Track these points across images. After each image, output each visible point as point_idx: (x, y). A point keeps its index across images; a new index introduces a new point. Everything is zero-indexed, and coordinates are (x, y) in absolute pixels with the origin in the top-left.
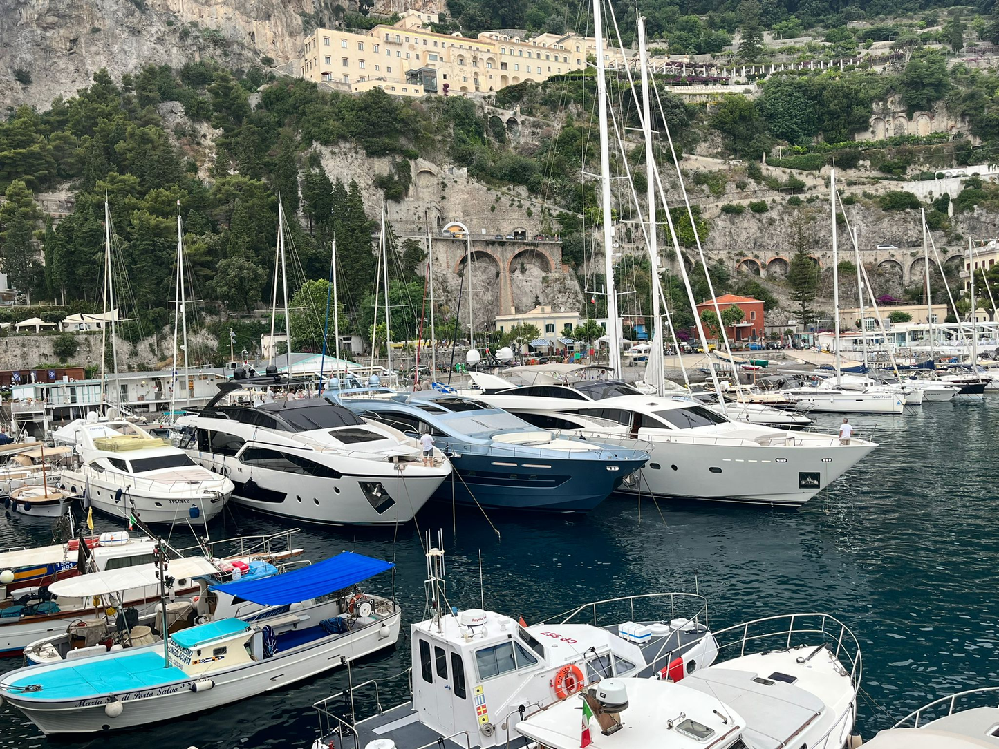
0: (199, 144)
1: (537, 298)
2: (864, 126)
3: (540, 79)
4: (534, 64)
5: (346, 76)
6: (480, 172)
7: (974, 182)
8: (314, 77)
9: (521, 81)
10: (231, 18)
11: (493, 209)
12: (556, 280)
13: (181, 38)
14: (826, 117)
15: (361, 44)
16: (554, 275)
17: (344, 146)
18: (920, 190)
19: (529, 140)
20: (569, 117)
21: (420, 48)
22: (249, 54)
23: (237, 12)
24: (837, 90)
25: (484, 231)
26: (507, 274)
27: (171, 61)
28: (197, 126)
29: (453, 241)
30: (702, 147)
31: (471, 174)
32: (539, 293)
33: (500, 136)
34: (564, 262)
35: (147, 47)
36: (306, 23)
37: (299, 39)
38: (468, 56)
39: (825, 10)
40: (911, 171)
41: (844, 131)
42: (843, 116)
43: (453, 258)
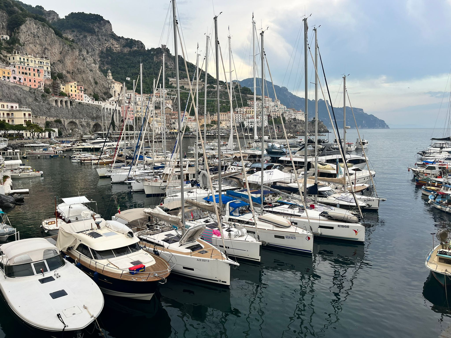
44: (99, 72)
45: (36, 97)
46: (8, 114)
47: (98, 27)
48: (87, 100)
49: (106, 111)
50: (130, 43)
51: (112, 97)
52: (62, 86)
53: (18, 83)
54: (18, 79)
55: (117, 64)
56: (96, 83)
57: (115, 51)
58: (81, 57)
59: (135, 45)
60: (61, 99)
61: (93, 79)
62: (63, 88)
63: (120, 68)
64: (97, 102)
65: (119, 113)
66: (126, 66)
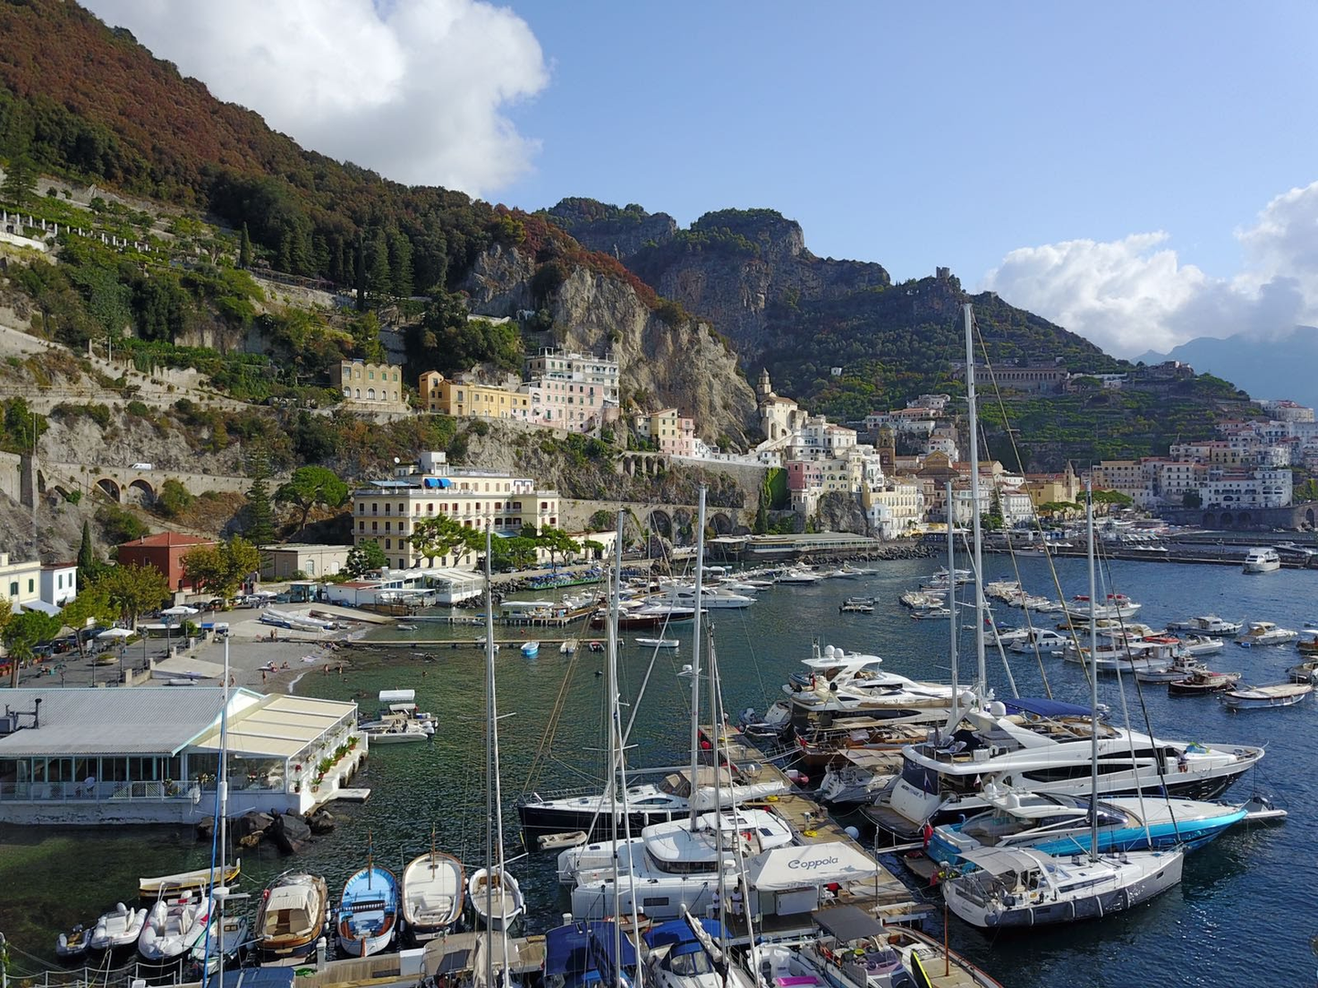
2: (183, 327)
47: (768, 242)
48: (700, 452)
50: (850, 271)
51: (765, 439)
52: (643, 423)
53: (544, 423)
54: (544, 414)
56: (727, 407)
57: (808, 298)
59: (863, 275)
61: (718, 398)
62: (646, 428)
64: (725, 456)
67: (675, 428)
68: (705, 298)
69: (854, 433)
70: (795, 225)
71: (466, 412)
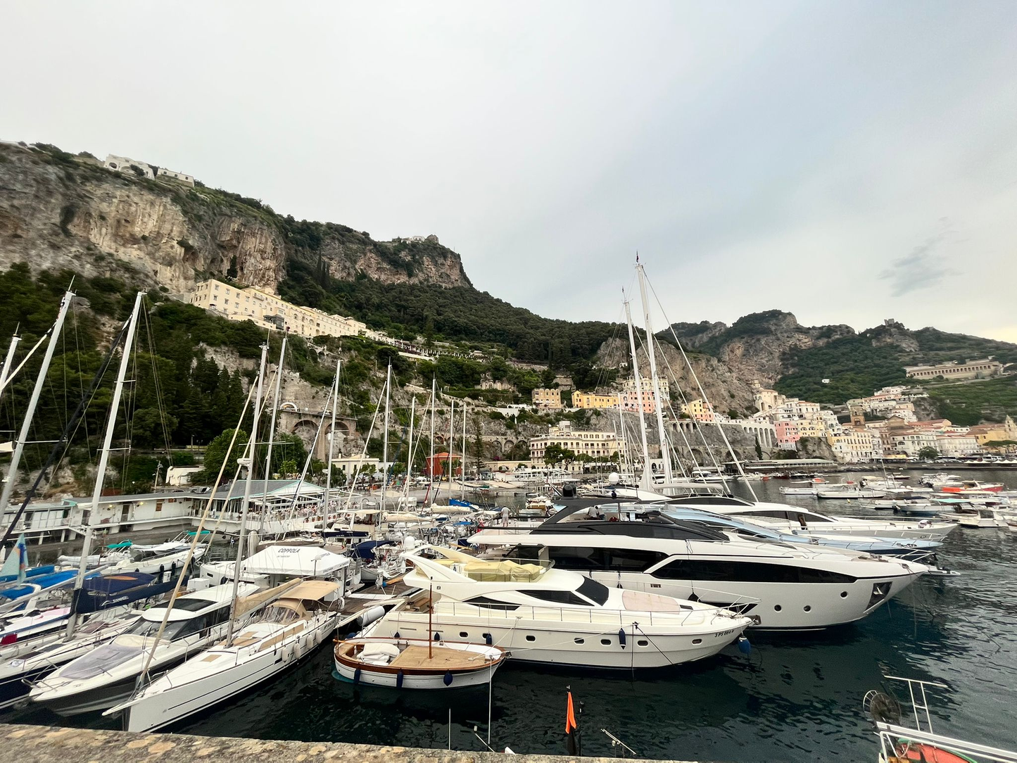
0: (98, 328)
1: (340, 449)
2: (478, 383)
3: (337, 335)
4: (334, 328)
5: (225, 310)
6: (305, 376)
7: (522, 411)
8: (203, 305)
9: (326, 334)
10: (142, 259)
11: (314, 397)
12: (352, 440)
13: (96, 260)
14: (464, 377)
15: (238, 294)
16: (350, 437)
17: (225, 349)
18: (504, 412)
19: (330, 364)
20: (351, 357)
21: (274, 305)
22: (152, 283)
23: (147, 257)
24: (468, 366)
25: (307, 409)
26: (324, 435)
27: (84, 272)
28: (99, 317)
29: (292, 413)
30: (414, 381)
31: (302, 376)
32: (341, 447)
33: (315, 360)
34: (357, 430)
35: (63, 259)
36: (196, 275)
37: (191, 283)
38: (300, 316)
39: (452, 334)
40: (498, 404)
41: (471, 384)
42: (471, 377)
43: (291, 423)
44: (737, 382)
45: (650, 422)
46: (603, 445)
47: (776, 325)
48: (719, 420)
49: (748, 431)
50: (827, 331)
51: (758, 411)
52: (683, 407)
53: (631, 410)
54: (630, 405)
55: (808, 364)
56: (732, 396)
57: (804, 348)
58: (709, 368)
59: (836, 332)
60: (681, 422)
61: (727, 392)
62: (685, 408)
63: (813, 368)
64: (734, 421)
65: (772, 433)
66: (821, 364)
67: (701, 408)
68: (744, 355)
69: (818, 404)
70: (790, 314)
71: (591, 407)
